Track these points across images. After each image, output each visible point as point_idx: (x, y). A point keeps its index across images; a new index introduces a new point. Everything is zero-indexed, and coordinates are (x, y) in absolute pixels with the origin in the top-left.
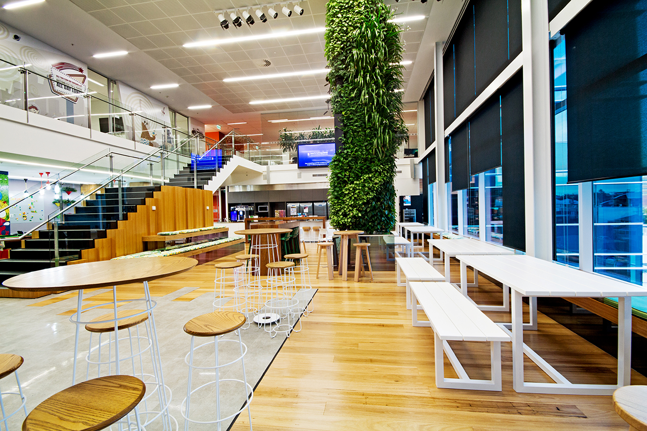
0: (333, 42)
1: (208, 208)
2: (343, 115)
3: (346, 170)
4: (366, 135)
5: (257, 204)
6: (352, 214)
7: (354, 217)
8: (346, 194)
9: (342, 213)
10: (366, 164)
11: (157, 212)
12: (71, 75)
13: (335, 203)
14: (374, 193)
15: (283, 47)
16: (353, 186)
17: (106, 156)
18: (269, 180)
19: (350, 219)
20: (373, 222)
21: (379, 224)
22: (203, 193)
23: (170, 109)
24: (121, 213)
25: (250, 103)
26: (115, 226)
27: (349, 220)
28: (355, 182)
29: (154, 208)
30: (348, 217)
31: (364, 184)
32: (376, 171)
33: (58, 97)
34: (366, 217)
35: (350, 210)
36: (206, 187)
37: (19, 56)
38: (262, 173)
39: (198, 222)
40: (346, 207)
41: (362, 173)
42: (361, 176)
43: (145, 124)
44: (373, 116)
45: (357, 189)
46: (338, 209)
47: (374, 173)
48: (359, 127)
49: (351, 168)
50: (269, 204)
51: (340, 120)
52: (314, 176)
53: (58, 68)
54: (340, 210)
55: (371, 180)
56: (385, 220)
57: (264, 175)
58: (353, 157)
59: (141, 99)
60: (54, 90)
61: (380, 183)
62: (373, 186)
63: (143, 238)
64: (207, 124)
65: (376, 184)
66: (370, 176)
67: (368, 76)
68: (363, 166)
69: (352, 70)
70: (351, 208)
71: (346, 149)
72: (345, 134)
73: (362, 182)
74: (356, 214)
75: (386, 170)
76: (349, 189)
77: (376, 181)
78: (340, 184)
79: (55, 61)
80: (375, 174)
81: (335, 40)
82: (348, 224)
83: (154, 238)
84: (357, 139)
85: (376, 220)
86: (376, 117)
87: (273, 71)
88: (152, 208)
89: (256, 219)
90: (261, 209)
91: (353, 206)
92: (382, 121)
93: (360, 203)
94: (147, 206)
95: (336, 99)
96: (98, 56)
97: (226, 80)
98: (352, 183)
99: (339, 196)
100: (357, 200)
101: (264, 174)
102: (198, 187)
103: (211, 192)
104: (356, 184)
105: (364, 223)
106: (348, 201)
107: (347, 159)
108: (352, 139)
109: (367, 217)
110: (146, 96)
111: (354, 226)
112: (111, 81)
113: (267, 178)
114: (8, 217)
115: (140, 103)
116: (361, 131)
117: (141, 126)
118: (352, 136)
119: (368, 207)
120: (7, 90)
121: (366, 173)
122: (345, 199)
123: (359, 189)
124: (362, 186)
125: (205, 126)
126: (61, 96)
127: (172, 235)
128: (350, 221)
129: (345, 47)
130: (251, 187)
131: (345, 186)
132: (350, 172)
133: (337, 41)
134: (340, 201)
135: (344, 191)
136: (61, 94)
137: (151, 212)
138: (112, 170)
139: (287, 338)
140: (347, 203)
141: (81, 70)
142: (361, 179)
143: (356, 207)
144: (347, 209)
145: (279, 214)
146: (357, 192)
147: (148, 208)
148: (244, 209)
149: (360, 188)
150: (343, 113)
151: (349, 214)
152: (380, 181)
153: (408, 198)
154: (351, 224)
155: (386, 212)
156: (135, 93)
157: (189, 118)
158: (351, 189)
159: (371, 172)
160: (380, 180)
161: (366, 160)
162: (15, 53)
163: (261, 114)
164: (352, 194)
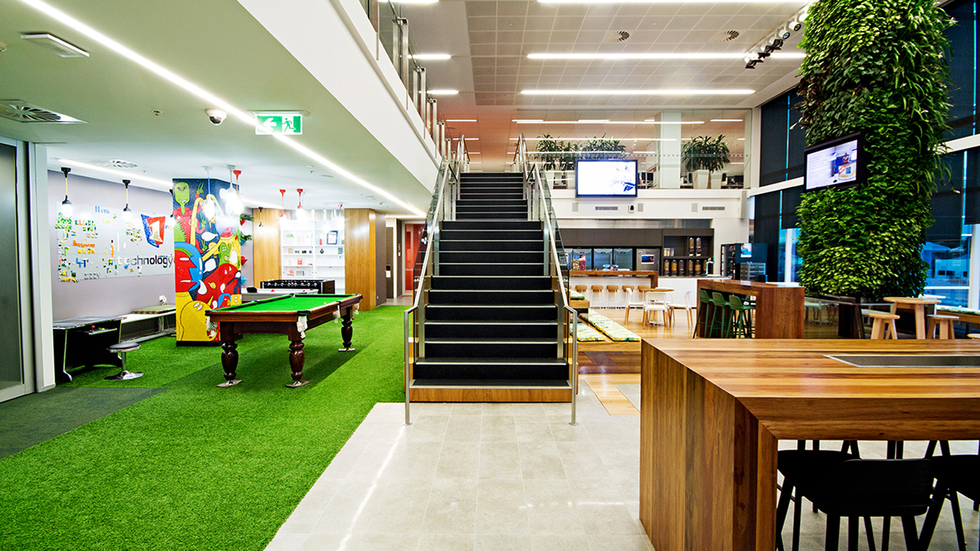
6: (884, 274)
15: (675, 18)
19: (879, 280)
20: (906, 285)
30: (875, 277)
31: (901, 232)
40: (874, 263)
45: (893, 240)
52: (597, 208)
54: (863, 268)
71: (876, 182)
74: (890, 274)
76: (881, 239)
77: (917, 229)
81: (867, 25)
82: (874, 288)
85: (911, 282)
91: (883, 263)
93: (896, 259)
97: (531, 57)
106: (877, 255)
109: (903, 277)
129: (880, 36)
140: (876, 258)
144: (874, 267)
145: (580, 265)
151: (878, 273)
153: (748, 247)
154: (878, 288)
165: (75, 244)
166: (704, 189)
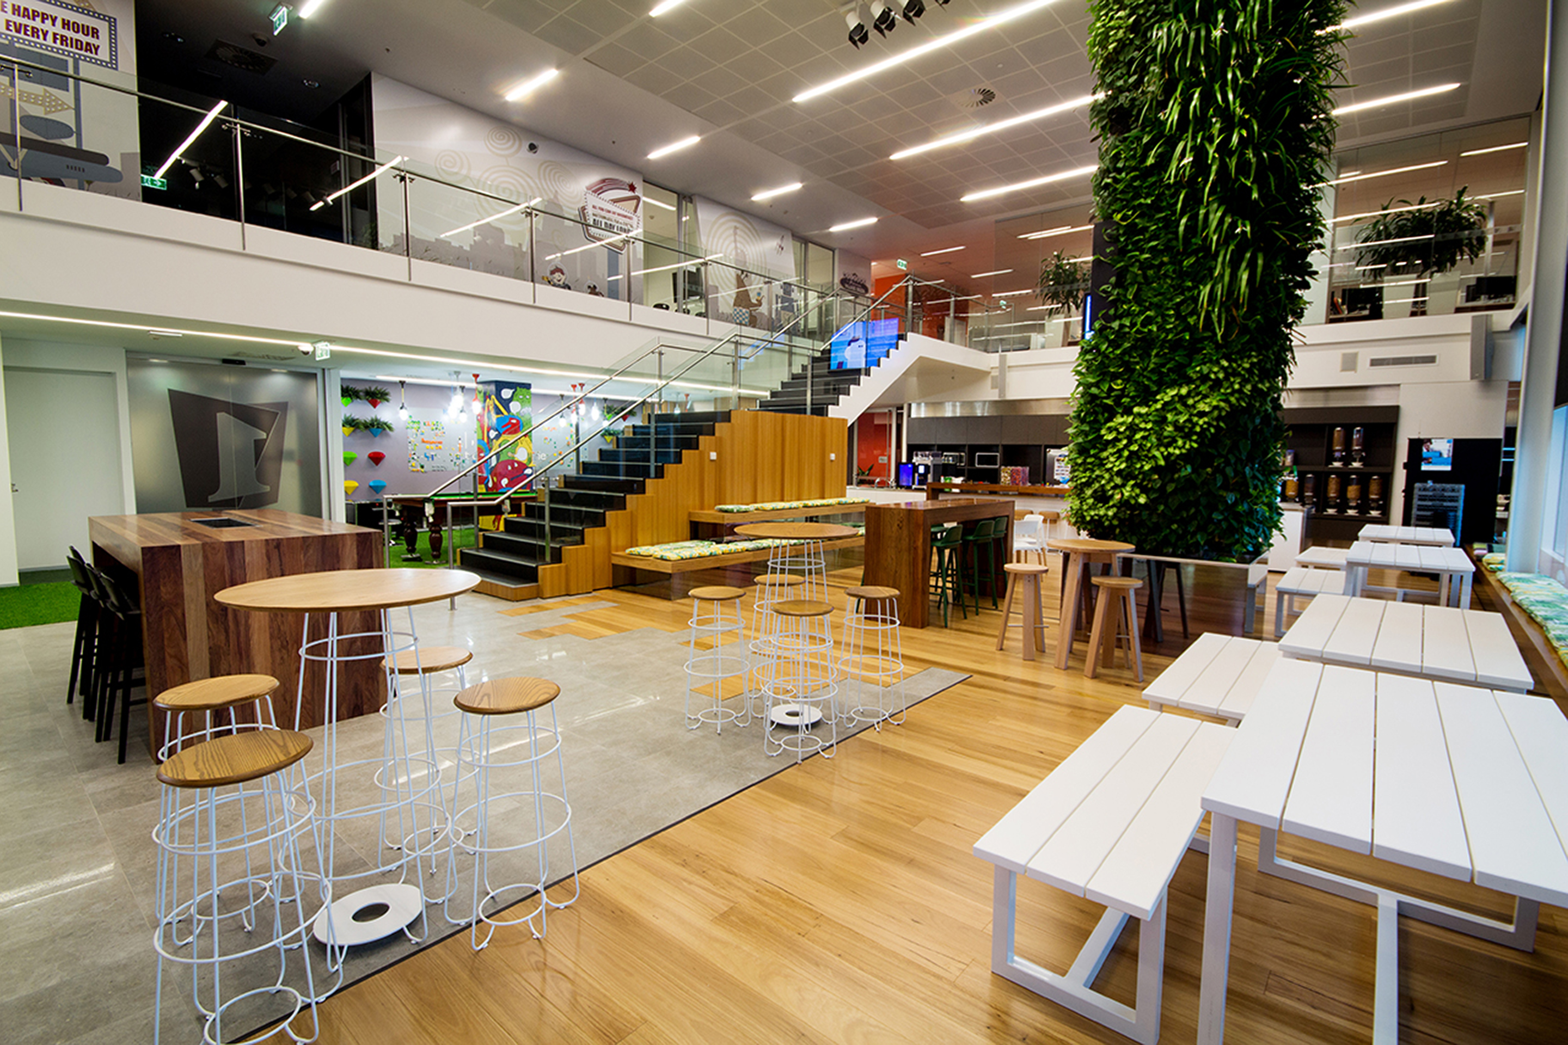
0: (1106, 14)
1: (833, 456)
2: (1117, 223)
3: (1115, 377)
4: (1182, 274)
5: (973, 449)
6: (1118, 497)
7: (1124, 504)
8: (1108, 442)
9: (1095, 492)
10: (1173, 359)
11: (718, 463)
12: (615, 201)
13: (1076, 464)
14: (1191, 440)
15: (1018, 47)
16: (1130, 419)
17: (653, 352)
18: (1002, 391)
19: (1115, 510)
20: (1184, 523)
21: (1201, 529)
22: (823, 423)
23: (796, 237)
24: (652, 464)
25: (963, 200)
26: (642, 490)
27: (1110, 513)
28: (1136, 410)
29: (713, 456)
30: (1111, 503)
31: (1163, 413)
32: (1204, 378)
33: (593, 245)
34: (1162, 508)
35: (1114, 488)
36: (833, 411)
37: (537, 181)
38: (989, 373)
39: (806, 488)
40: (1107, 476)
41: (1162, 385)
42: (1157, 393)
43: (743, 276)
44: (1201, 217)
45: (1141, 430)
46: (1084, 480)
47: (1198, 383)
48: (1162, 252)
49: (1129, 368)
50: (1000, 448)
51: (1110, 236)
53: (595, 192)
54: (1088, 484)
55: (1185, 405)
56: (1226, 519)
57: (993, 377)
58: (1137, 340)
59: (738, 225)
60: (590, 235)
61: (1216, 413)
62: (1189, 420)
63: (690, 514)
64: (875, 260)
65: (1202, 414)
66: (1184, 391)
67: (1196, 95)
68: (1163, 365)
69: (1152, 87)
70: (1118, 481)
71: (1120, 317)
72: (1121, 275)
73: (1157, 410)
74: (1131, 496)
75: (1239, 374)
76: (1117, 430)
77: (1202, 407)
78: (1096, 413)
79: (593, 178)
80: (1198, 387)
81: (1111, 10)
82: (1107, 523)
83: (708, 515)
84: (1154, 289)
85: (1194, 517)
86: (1211, 216)
87: (1007, 112)
88: (709, 456)
89: (956, 486)
90: (982, 460)
91: (1126, 475)
92: (1233, 225)
93: (1147, 467)
94: (701, 452)
95: (1103, 179)
96: (656, 155)
97: (896, 156)
98: (1128, 411)
99: (1088, 446)
100: (1139, 459)
101: (995, 373)
102: (814, 412)
103: (845, 421)
104: (1140, 415)
105: (1156, 524)
106: (1112, 459)
107: (1118, 347)
108: (1139, 290)
109: (1166, 505)
110: (747, 217)
111: (1125, 530)
112: (684, 197)
113: (1000, 383)
114: (530, 460)
115: (735, 234)
116: (1170, 263)
117: (734, 281)
118: (1140, 279)
119: (1172, 480)
120: (520, 245)
121: (1171, 385)
122: (1105, 454)
123: (1145, 429)
124: (1155, 422)
125: (873, 264)
126: (598, 243)
127: (738, 512)
128: (1115, 515)
129: (1143, 20)
130: (954, 406)
131: (1110, 419)
132: (1127, 381)
133: (1118, 10)
134: (1089, 460)
135: (1103, 432)
136: (600, 240)
137: (707, 461)
138: (660, 377)
139: (796, 763)
140: (1109, 466)
141: (632, 188)
142: (1156, 401)
143: (1135, 478)
144: (1108, 482)
145: (1012, 476)
146: (1138, 436)
147: (702, 457)
148: (929, 461)
149: (1149, 426)
150: (1117, 217)
151: (1112, 496)
152: (1216, 408)
153: (1443, 447)
154: (1115, 522)
155: (1231, 498)
156: (727, 214)
157: (837, 252)
158: (1122, 429)
159: (1189, 381)
160: (1215, 403)
161: (1176, 345)
162: (531, 178)
163: (997, 222)
164: (1125, 442)
165: (423, 442)
166: (1405, 317)
